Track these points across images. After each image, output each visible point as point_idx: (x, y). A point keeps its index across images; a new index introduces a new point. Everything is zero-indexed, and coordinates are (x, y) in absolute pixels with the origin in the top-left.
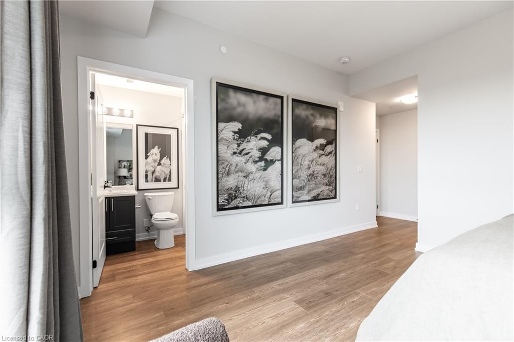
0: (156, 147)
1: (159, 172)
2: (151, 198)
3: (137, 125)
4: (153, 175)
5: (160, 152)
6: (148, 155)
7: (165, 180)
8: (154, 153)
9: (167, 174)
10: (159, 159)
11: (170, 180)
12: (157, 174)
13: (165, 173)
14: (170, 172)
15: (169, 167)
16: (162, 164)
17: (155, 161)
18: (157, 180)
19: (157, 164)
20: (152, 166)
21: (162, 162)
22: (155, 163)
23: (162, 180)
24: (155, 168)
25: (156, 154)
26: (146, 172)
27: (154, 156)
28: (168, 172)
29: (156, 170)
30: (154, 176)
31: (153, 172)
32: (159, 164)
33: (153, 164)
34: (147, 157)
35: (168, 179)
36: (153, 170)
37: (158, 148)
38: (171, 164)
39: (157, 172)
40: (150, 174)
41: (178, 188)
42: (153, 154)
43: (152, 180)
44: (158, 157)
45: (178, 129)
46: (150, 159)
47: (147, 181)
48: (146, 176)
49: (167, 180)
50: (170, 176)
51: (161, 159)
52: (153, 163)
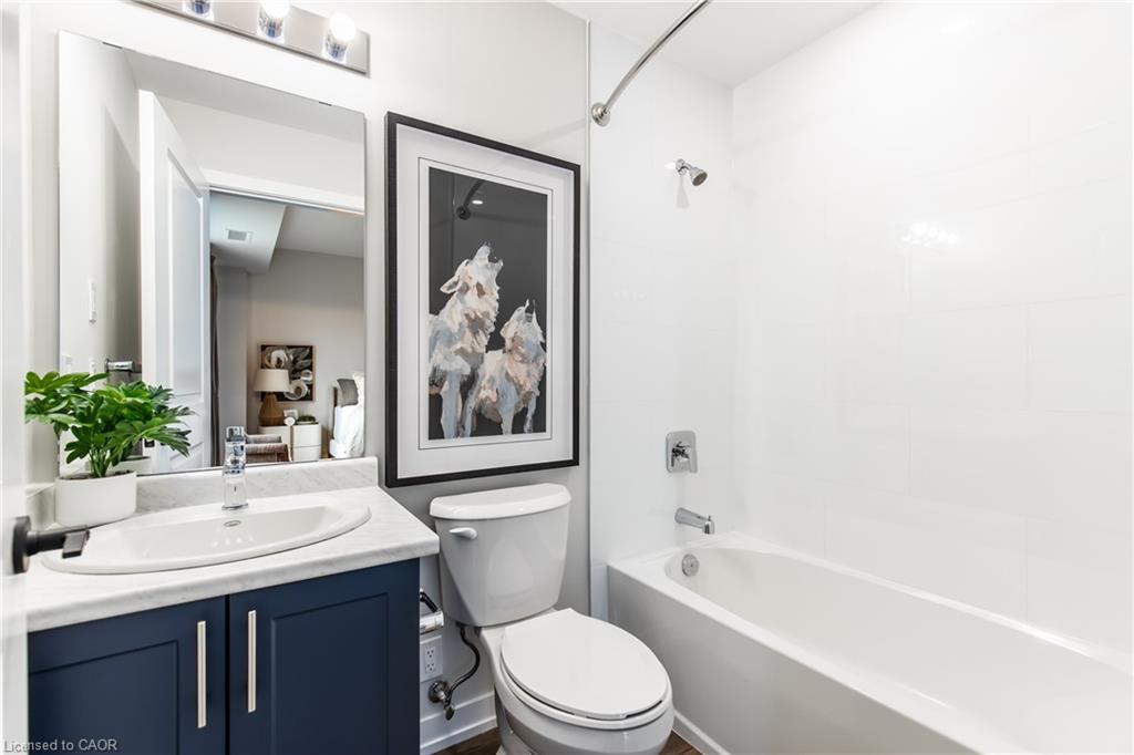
0: (483, 252)
1: (492, 380)
2: (471, 531)
3: (393, 121)
4: (465, 398)
5: (499, 280)
6: (444, 289)
7: (518, 428)
8: (472, 284)
9: (530, 393)
10: (493, 315)
11: (539, 425)
12: (484, 392)
13: (519, 388)
14: (542, 385)
15: (535, 359)
16: (508, 344)
17: (475, 324)
18: (486, 425)
19: (484, 340)
20: (462, 352)
21: (508, 332)
22: (475, 333)
23: (507, 424)
24: (476, 360)
25: (481, 292)
26: (436, 380)
27: (471, 297)
28: (530, 385)
29: (480, 372)
30: (472, 403)
31: (468, 384)
32: (496, 342)
33: (466, 341)
34: (437, 303)
35: (532, 418)
36: (467, 371)
37: (491, 259)
38: (544, 345)
39: (483, 382)
40: (450, 392)
41: (575, 462)
42: (465, 290)
43: (461, 424)
44: (489, 305)
45: (576, 169)
46: (453, 314)
47: (436, 432)
48: (436, 403)
49: (528, 425)
50: (541, 401)
51: (503, 317)
52: (468, 334)
